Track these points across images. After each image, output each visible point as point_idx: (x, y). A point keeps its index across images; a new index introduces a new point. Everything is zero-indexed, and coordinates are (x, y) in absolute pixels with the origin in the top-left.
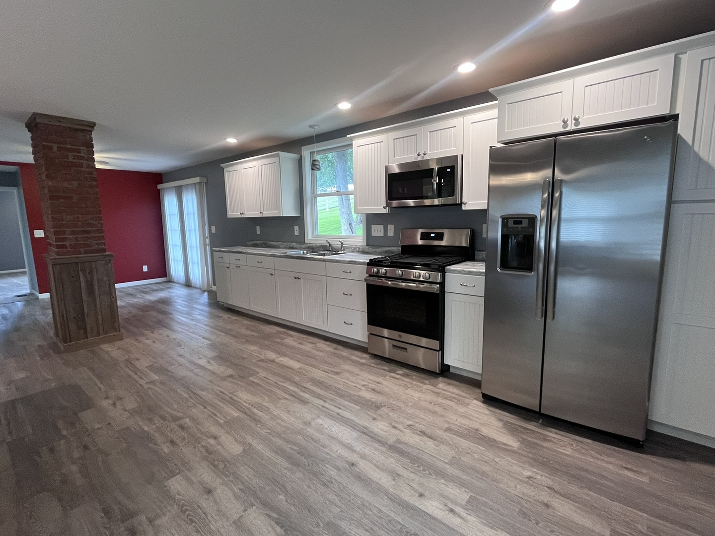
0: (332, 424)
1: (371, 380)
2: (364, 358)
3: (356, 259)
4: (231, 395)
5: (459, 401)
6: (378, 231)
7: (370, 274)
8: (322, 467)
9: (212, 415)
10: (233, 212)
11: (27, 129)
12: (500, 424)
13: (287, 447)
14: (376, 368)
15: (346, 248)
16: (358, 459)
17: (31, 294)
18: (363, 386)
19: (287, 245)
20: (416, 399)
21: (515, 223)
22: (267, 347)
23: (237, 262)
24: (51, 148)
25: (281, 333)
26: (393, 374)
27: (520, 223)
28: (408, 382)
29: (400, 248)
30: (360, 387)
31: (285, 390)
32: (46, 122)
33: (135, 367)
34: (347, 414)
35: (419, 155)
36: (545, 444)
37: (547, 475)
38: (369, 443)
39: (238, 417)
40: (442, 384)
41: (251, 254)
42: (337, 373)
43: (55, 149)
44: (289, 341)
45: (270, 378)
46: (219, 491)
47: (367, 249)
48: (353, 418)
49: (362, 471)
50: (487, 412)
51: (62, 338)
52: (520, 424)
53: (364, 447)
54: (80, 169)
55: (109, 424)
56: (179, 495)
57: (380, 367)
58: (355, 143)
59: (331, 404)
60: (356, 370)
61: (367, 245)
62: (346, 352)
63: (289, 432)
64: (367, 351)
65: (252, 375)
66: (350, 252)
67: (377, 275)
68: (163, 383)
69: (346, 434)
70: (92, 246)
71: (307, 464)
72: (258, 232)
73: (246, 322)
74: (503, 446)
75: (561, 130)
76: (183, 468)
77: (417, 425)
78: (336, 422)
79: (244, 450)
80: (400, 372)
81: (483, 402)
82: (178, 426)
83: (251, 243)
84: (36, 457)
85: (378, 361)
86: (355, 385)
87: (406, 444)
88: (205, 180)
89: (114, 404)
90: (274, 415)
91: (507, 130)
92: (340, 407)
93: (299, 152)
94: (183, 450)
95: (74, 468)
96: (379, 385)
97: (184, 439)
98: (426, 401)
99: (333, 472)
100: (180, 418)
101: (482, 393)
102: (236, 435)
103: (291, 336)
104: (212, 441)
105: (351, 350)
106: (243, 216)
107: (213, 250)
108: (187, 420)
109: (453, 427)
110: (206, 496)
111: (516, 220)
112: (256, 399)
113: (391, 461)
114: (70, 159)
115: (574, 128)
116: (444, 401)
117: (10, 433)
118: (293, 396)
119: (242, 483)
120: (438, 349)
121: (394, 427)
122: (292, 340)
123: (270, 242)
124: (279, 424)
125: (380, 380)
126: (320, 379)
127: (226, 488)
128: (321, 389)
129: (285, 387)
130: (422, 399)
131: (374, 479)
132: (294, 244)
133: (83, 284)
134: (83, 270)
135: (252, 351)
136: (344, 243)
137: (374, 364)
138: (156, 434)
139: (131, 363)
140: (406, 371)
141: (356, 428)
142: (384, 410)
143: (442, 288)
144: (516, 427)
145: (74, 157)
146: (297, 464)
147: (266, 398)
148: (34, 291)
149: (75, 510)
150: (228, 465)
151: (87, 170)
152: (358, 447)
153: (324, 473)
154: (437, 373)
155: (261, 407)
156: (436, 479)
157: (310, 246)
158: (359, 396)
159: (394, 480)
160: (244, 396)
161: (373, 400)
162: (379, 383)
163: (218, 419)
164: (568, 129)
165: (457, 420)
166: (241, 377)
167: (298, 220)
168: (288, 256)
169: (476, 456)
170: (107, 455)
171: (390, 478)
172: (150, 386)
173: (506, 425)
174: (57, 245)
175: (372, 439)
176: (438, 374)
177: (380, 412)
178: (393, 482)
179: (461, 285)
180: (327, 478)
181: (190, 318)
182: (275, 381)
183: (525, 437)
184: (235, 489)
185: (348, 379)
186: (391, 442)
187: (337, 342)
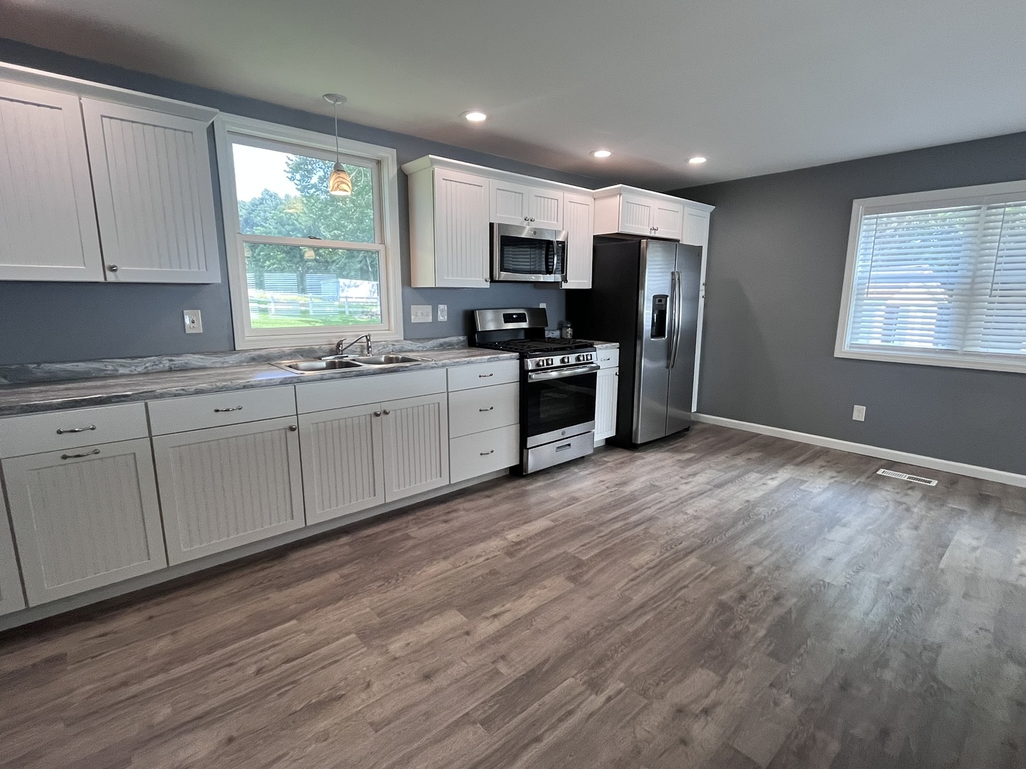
2: (532, 483)
6: (421, 314)
21: (659, 301)
35: (526, 219)
61: (405, 339)
62: (506, 491)
85: (544, 476)
105: (499, 488)
137: (550, 479)
168: (350, 373)
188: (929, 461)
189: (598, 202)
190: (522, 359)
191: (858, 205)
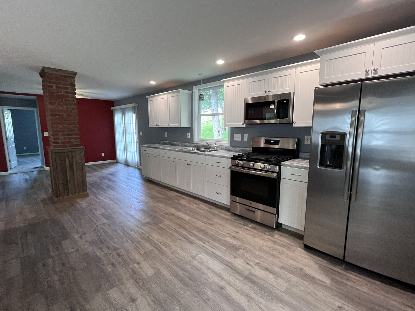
0: (209, 259)
1: (232, 230)
2: (227, 215)
3: (224, 154)
4: (148, 235)
5: (289, 248)
6: (238, 137)
7: (233, 164)
8: (202, 288)
9: (137, 248)
10: (152, 124)
11: (40, 76)
12: (316, 266)
13: (181, 272)
14: (236, 222)
15: (218, 147)
16: (225, 285)
17: (42, 167)
18: (228, 234)
19: (183, 144)
20: (261, 245)
21: (331, 137)
22: (170, 205)
23: (154, 154)
24: (52, 87)
25: (178, 196)
26: (246, 227)
27: (335, 137)
28: (255, 233)
29: (251, 149)
30: (226, 234)
31: (180, 234)
32: (50, 72)
33: (94, 214)
34: (218, 253)
35: (265, 92)
36: (349, 283)
37: (351, 306)
38: (232, 274)
39: (152, 250)
40: (277, 236)
41: (162, 149)
42: (211, 225)
43: (54, 87)
44: (183, 202)
45: (171, 226)
46: (139, 300)
47: (231, 148)
48: (221, 255)
49: (228, 293)
50: (307, 257)
51: (55, 195)
52: (330, 267)
53: (229, 276)
54: (68, 99)
55: (78, 250)
56: (116, 301)
57: (238, 222)
58: (226, 84)
59: (208, 245)
60: (223, 223)
61: (231, 146)
62: (216, 211)
63: (182, 262)
64: (230, 211)
65: (161, 223)
66: (220, 150)
67: (237, 165)
68: (109, 225)
69: (218, 267)
70: (73, 143)
71: (193, 286)
72: (166, 136)
73: (158, 189)
74: (320, 282)
75: (364, 77)
76: (118, 282)
77: (262, 263)
78: (211, 257)
79: (155, 273)
80: (250, 226)
81: (304, 250)
82: (116, 253)
83: (162, 142)
84: (35, 269)
85: (237, 218)
86: (223, 233)
87: (255, 276)
88: (137, 105)
89: (81, 237)
90: (174, 251)
91: (326, 77)
92: (213, 247)
93: (192, 90)
94: (119, 270)
95: (56, 278)
96: (237, 234)
97: (120, 263)
98: (267, 246)
99: (210, 293)
100: (118, 249)
101: (304, 244)
102: (150, 262)
103: (184, 198)
104: (136, 265)
105: (219, 210)
106: (158, 126)
107: (140, 146)
108: (122, 250)
109: (285, 266)
110: (131, 303)
111: (331, 135)
112: (163, 239)
113: (247, 288)
114: (63, 93)
115: (373, 75)
116: (279, 248)
117: (23, 252)
118: (185, 238)
119: (153, 296)
120: (275, 214)
121: (248, 264)
122: (184, 201)
123: (173, 142)
124: (176, 256)
125: (238, 230)
126: (201, 228)
127: (143, 299)
128: (202, 234)
129: (180, 232)
130: (265, 245)
131: (237, 300)
132: (187, 144)
133: (68, 164)
134: (68, 157)
135: (161, 207)
136: (217, 144)
137: (234, 219)
138: (104, 259)
139: (92, 211)
140: (254, 225)
141: (224, 262)
142: (241, 251)
143: (279, 176)
144: (328, 269)
145: (65, 92)
146: (187, 285)
147: (169, 239)
148: (43, 166)
149: (54, 306)
150: (145, 283)
151: (71, 99)
152: (226, 276)
153: (204, 293)
154: (273, 228)
155: (166, 245)
156: (276, 303)
157: (197, 145)
158: (225, 241)
159: (249, 301)
160: (156, 236)
161: (234, 244)
162: (237, 233)
163: (140, 251)
164: (369, 76)
165: (288, 261)
166: (155, 224)
167: (190, 130)
168: (184, 151)
169: (302, 288)
170: (75, 270)
171: (246, 300)
172: (102, 226)
173: (321, 266)
174: (54, 142)
175: (234, 271)
176: (275, 228)
177: (238, 252)
178: (248, 303)
179: (291, 174)
180: (206, 297)
181: (127, 185)
182: (174, 228)
183: (334, 277)
184: (149, 300)
185: (218, 229)
186: (246, 274)
187: (211, 204)
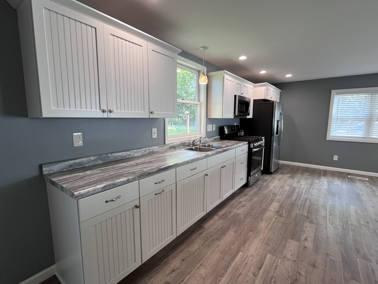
6: (210, 128)
23: (158, 187)
62: (249, 193)
167: (157, 122)
188: (367, 173)
189: (255, 88)
190: (249, 144)
191: (333, 92)
